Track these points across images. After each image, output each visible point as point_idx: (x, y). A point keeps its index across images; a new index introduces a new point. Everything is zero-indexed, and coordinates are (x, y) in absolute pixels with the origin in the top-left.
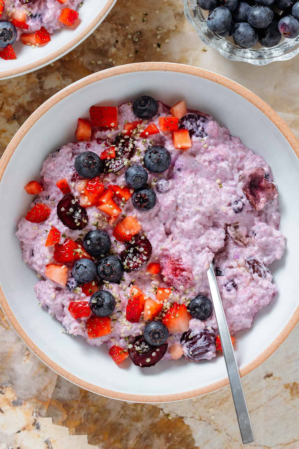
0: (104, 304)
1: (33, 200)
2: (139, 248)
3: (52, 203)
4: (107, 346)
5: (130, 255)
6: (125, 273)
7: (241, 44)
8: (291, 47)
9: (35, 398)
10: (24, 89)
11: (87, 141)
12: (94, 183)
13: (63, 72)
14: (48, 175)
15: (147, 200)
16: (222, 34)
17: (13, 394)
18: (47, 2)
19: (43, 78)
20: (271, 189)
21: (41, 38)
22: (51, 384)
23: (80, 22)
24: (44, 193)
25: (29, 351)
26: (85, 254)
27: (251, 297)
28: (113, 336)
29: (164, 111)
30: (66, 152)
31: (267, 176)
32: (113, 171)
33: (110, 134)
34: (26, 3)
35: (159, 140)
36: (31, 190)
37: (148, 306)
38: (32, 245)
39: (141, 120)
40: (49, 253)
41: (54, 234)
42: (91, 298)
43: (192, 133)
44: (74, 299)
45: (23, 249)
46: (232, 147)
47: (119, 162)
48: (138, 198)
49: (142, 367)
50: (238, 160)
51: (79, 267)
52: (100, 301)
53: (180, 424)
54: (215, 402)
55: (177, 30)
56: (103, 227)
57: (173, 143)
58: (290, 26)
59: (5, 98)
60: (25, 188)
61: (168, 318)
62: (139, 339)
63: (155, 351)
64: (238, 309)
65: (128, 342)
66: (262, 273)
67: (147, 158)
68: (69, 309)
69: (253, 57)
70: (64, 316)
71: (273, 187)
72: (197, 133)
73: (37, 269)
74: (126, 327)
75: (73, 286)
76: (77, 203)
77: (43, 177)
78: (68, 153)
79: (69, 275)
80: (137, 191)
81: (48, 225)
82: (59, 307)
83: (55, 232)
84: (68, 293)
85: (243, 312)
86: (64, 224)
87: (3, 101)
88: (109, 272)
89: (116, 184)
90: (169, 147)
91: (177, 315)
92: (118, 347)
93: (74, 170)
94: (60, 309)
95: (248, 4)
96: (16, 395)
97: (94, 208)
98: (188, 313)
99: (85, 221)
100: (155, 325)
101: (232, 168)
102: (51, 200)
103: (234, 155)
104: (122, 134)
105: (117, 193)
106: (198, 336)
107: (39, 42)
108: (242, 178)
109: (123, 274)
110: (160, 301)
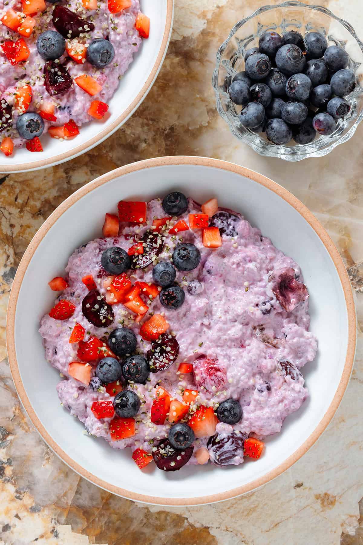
0: (129, 403)
1: (57, 297)
2: (166, 347)
3: (77, 300)
4: (131, 449)
5: (157, 355)
6: (151, 373)
7: (274, 140)
8: (326, 144)
9: (54, 505)
10: (51, 184)
11: (115, 236)
12: (120, 279)
13: (92, 167)
14: (73, 272)
15: (175, 297)
16: (255, 130)
17: (32, 500)
18: (76, 94)
19: (71, 173)
20: (302, 290)
21: (69, 131)
22: (71, 489)
23: (109, 115)
24: (69, 290)
25: (49, 455)
26: (110, 353)
27: (281, 401)
28: (137, 439)
29: (195, 208)
30: (93, 248)
31: (297, 277)
32: (141, 267)
33: (138, 230)
34: (55, 94)
35: (189, 238)
36: (56, 285)
37: (173, 407)
38: (55, 343)
39: (170, 216)
40: (73, 351)
41: (78, 330)
42: (115, 398)
43: (222, 231)
44: (97, 399)
45: (45, 347)
46: (261, 248)
47: (147, 258)
48: (166, 295)
49: (166, 471)
50: (268, 261)
51: (104, 365)
52: (124, 401)
53: (205, 534)
54: (243, 513)
55: (209, 126)
56: (129, 326)
57: (203, 241)
58: (325, 123)
59: (31, 193)
60: (49, 283)
61: (194, 421)
62: (164, 442)
63: (180, 455)
64: (267, 412)
65: (152, 445)
66: (295, 375)
67: (176, 255)
68: (92, 409)
69: (287, 153)
70: (86, 418)
71: (304, 287)
72: (228, 231)
73: (60, 367)
74: (150, 429)
75: (97, 385)
76: (103, 300)
77: (68, 273)
78: (95, 249)
79: (92, 374)
80: (165, 288)
81: (72, 322)
82: (82, 407)
83: (79, 328)
84: (91, 393)
85: (273, 416)
86: (89, 321)
87: (28, 195)
88: (134, 372)
89: (143, 281)
90: (199, 245)
91: (204, 418)
92: (142, 450)
93: (100, 266)
94: (83, 409)
95: (283, 100)
96: (34, 501)
97: (120, 305)
98: (215, 416)
99: (111, 318)
100: (180, 427)
101: (260, 269)
102: (76, 297)
103: (263, 256)
104: (150, 230)
105: (145, 289)
106: (225, 440)
107: (68, 135)
108: (272, 278)
109: (149, 375)
110: (186, 403)
